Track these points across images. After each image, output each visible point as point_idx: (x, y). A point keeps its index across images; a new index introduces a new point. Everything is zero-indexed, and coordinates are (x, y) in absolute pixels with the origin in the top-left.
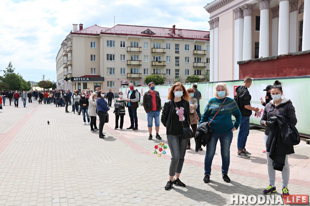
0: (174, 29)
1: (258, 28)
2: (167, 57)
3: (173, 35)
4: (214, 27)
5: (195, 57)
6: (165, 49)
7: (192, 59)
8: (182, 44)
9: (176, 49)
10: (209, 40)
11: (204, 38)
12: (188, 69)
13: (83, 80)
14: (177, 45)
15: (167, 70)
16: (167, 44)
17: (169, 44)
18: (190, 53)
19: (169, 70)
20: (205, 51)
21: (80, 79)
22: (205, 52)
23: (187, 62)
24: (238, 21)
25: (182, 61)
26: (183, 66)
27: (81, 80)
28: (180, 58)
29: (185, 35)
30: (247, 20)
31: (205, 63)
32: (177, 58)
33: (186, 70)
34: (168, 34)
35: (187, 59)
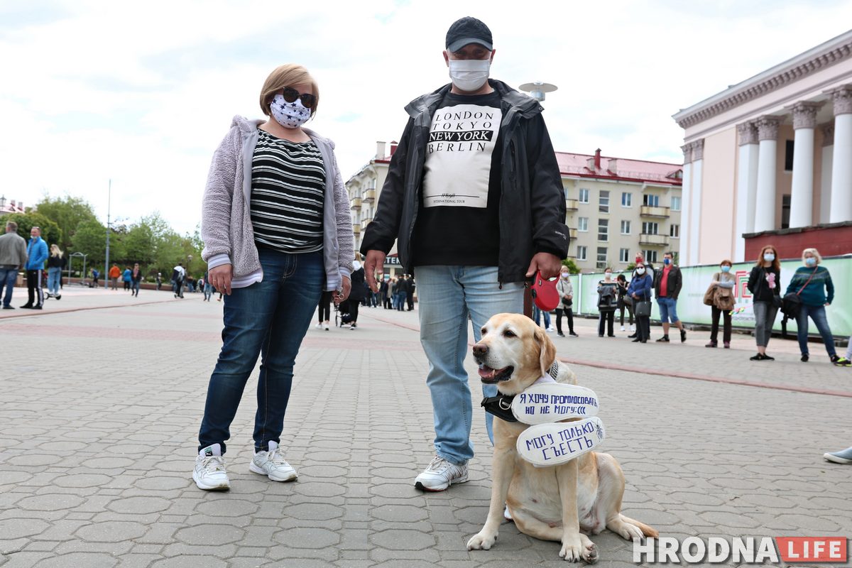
0: (597, 158)
1: (789, 166)
2: (580, 219)
3: (596, 170)
4: (693, 159)
5: (645, 221)
6: (576, 200)
7: (636, 227)
8: (615, 191)
9: (601, 201)
10: (681, 185)
11: (666, 180)
12: (627, 248)
13: (395, 262)
14: (604, 194)
15: (579, 247)
16: (581, 191)
17: (587, 191)
18: (632, 212)
19: (584, 249)
20: (667, 208)
21: (390, 260)
22: (666, 212)
23: (625, 233)
24: (746, 150)
25: (613, 229)
26: (616, 241)
27: (390, 263)
28: (609, 223)
29: (622, 171)
30: (767, 148)
31: (666, 236)
32: (603, 222)
33: (622, 250)
34: (585, 168)
35: (626, 225)
